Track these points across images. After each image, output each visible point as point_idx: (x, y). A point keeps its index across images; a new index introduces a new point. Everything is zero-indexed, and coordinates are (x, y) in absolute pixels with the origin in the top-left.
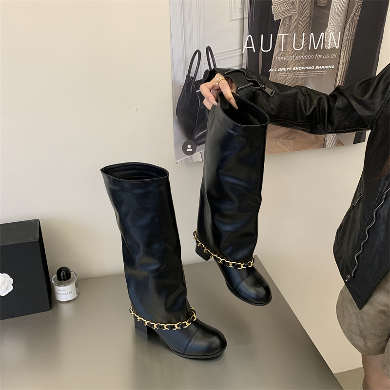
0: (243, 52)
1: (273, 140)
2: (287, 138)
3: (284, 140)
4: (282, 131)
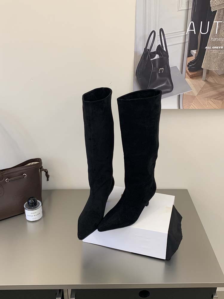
0: (187, 33)
1: (206, 99)
2: (217, 99)
3: (214, 100)
4: (213, 93)
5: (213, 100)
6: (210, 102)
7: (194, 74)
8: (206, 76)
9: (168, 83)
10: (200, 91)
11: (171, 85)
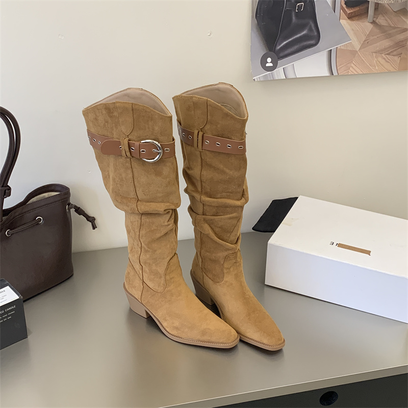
1: (374, 56)
2: (391, 54)
3: (387, 56)
4: (386, 43)
5: (385, 57)
6: (380, 59)
7: (355, 11)
8: (375, 14)
9: (310, 30)
10: (365, 41)
11: (316, 34)
